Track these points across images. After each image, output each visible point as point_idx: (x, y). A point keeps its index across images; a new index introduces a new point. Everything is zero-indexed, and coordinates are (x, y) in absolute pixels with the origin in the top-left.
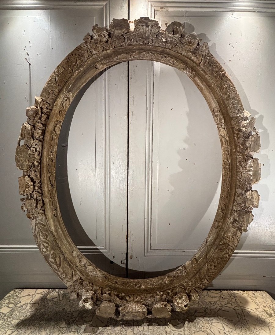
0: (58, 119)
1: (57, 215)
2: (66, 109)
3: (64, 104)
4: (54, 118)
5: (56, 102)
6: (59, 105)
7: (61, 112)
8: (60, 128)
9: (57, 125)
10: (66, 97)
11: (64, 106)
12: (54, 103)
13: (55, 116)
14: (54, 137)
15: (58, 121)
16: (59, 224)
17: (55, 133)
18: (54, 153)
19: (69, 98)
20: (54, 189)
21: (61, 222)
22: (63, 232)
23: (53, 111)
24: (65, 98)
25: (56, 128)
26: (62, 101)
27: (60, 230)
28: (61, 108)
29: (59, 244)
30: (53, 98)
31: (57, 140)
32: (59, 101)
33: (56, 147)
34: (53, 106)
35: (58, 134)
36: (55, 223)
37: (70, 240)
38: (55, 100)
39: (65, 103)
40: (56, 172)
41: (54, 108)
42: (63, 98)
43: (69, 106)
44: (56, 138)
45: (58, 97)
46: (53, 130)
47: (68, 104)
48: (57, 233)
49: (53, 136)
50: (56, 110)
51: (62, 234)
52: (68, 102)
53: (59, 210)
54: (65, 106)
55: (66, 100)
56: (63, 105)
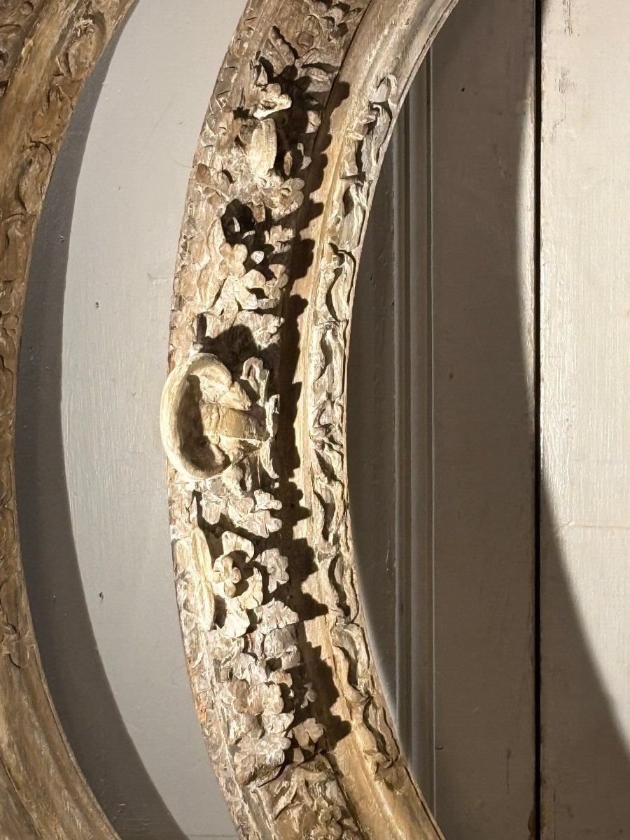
0: (39, 135)
1: (22, 658)
2: (83, 76)
3: (73, 51)
4: (16, 127)
5: (31, 42)
6: (48, 54)
7: (52, 98)
8: (43, 184)
9: (30, 163)
10: (85, 17)
11: (72, 61)
12: (23, 44)
13: (20, 117)
14: (16, 231)
15: (37, 145)
16: (35, 704)
17: (19, 210)
18: (12, 318)
19: (98, 19)
20: (9, 517)
21: (41, 697)
22: (53, 753)
23: (13, 92)
24: (82, 22)
25: (26, 185)
26: (62, 38)
27: (38, 739)
28: (58, 74)
29: (34, 816)
30: (22, 23)
31: (27, 246)
32: (49, 34)
33: (20, 288)
34: (17, 61)
35: (33, 216)
36: (12, 699)
37: (87, 797)
38: (28, 31)
39: (77, 44)
40: (17, 425)
41: (20, 76)
42: (71, 22)
43: (94, 59)
44: (25, 238)
45: (43, 13)
46: (11, 194)
47: (92, 47)
48: (24, 756)
49: (8, 225)
50: (28, 82)
51: (51, 760)
52: (94, 38)
53: (29, 634)
54: (77, 63)
55: (85, 32)
56: (66, 55)
